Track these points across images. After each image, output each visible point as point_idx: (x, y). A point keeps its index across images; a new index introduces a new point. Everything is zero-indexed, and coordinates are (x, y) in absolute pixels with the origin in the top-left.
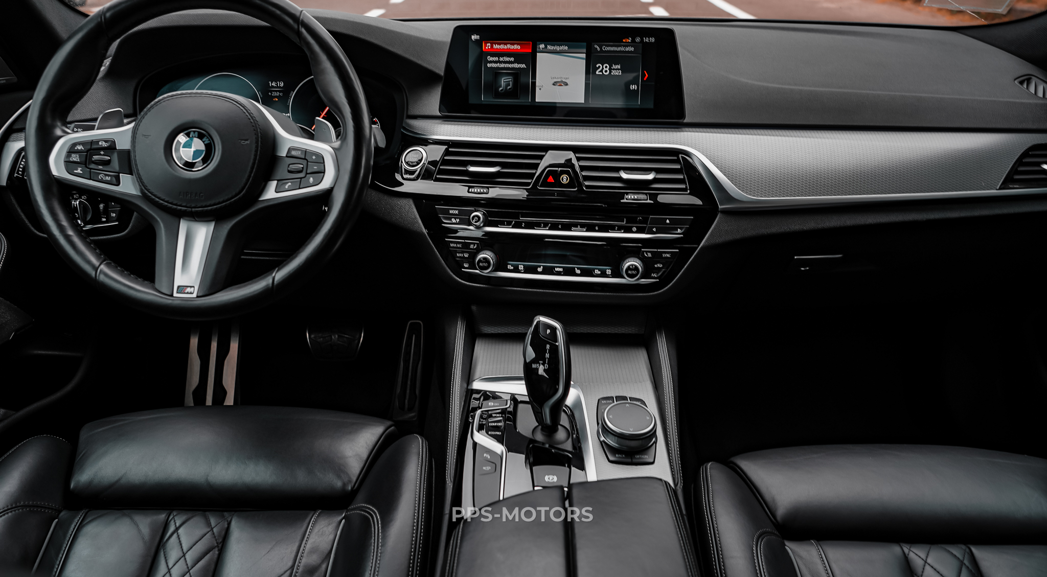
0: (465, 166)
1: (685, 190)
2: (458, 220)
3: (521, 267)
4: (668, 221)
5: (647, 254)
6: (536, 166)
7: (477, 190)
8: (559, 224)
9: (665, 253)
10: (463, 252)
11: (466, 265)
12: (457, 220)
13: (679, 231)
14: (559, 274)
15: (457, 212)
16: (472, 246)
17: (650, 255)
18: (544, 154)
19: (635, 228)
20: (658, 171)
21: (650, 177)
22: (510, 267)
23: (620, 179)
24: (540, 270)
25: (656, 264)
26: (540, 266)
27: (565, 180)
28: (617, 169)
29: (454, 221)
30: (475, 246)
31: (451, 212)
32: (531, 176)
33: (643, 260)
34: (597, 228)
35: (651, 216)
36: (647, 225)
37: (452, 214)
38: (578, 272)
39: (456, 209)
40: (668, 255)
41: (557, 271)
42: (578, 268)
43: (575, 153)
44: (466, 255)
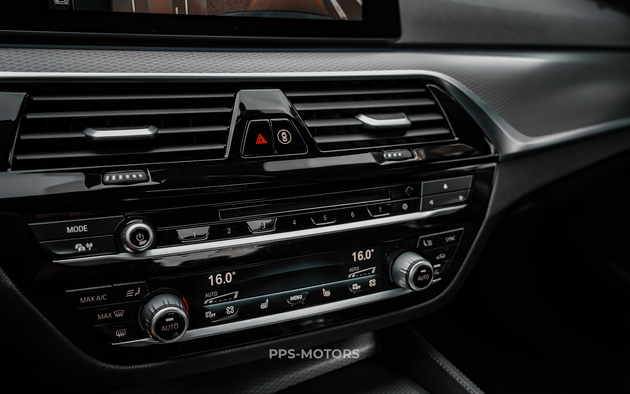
0: (81, 129)
1: (450, 136)
2: (90, 246)
3: (230, 310)
4: (445, 186)
5: (426, 243)
6: (225, 119)
7: (117, 178)
8: (292, 218)
9: (449, 235)
10: (111, 310)
11: (120, 334)
12: (88, 245)
13: (461, 198)
14: (298, 306)
15: (84, 228)
16: (130, 294)
17: (430, 243)
18: (232, 95)
19: (405, 205)
20: (409, 111)
21: (403, 121)
22: (209, 315)
23: (363, 129)
24: (264, 306)
25: (438, 255)
26: (263, 301)
27: (285, 138)
28: (353, 114)
29: (80, 248)
30: (136, 291)
31: (70, 230)
32: (222, 137)
33: (421, 252)
34: (353, 215)
35: (423, 183)
36: (420, 197)
37: (73, 235)
38: (327, 294)
39: (82, 224)
40: (452, 239)
41: (293, 301)
42: (327, 289)
43: (284, 91)
44: (119, 314)
